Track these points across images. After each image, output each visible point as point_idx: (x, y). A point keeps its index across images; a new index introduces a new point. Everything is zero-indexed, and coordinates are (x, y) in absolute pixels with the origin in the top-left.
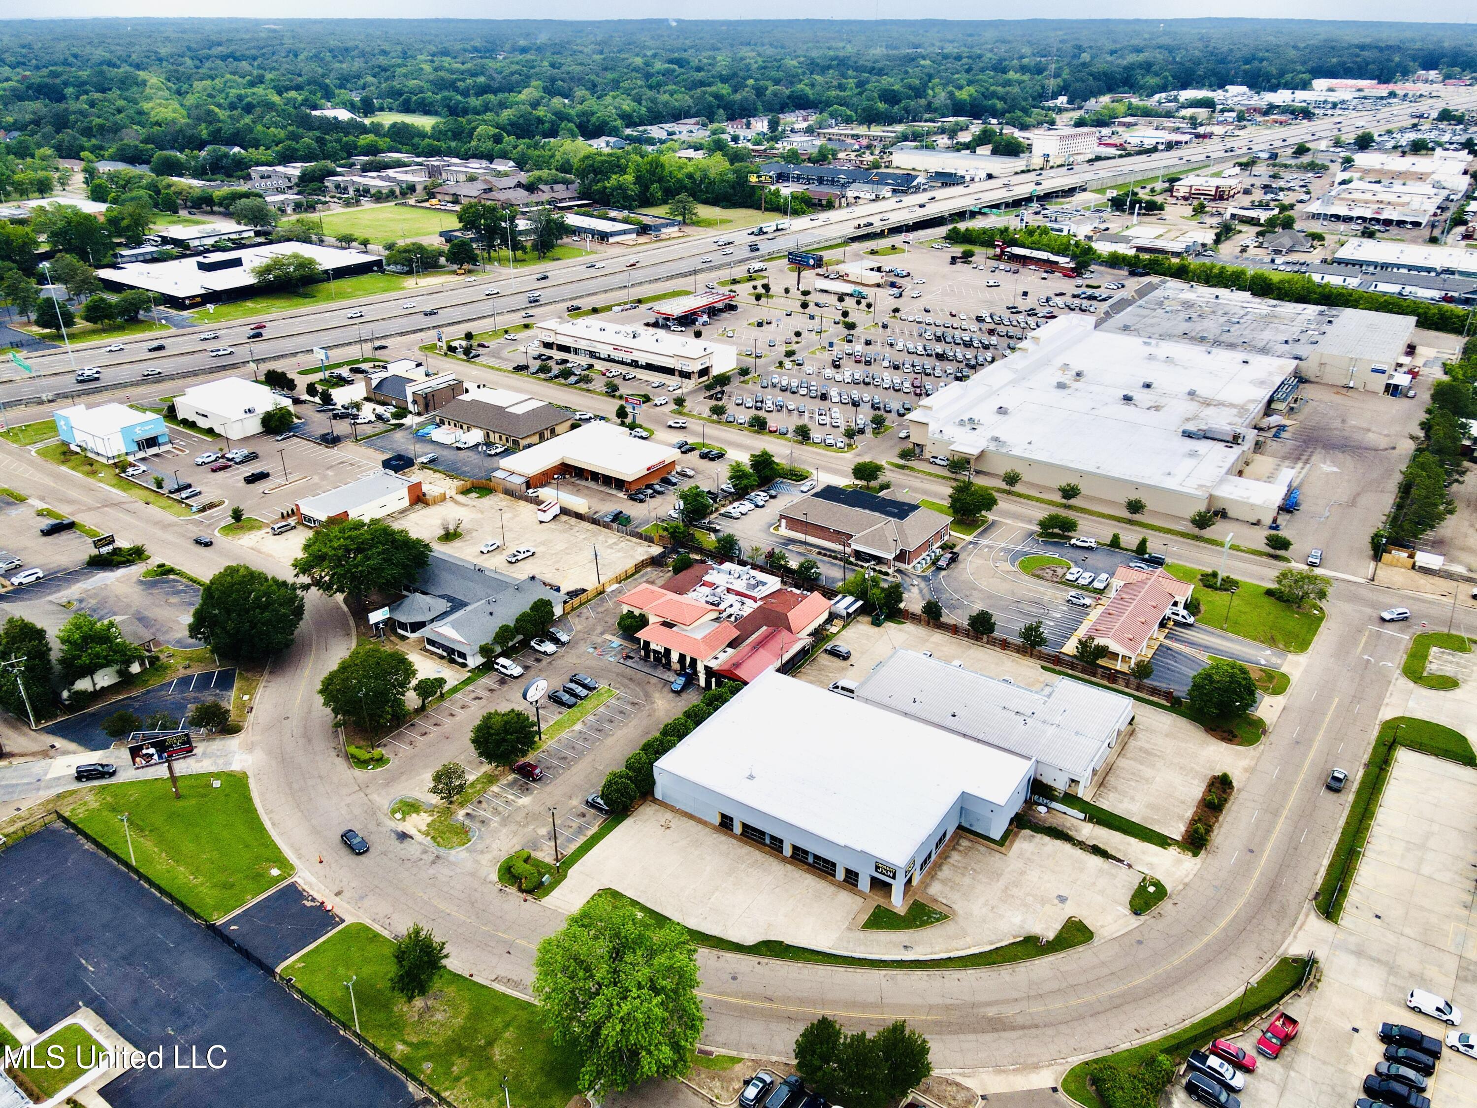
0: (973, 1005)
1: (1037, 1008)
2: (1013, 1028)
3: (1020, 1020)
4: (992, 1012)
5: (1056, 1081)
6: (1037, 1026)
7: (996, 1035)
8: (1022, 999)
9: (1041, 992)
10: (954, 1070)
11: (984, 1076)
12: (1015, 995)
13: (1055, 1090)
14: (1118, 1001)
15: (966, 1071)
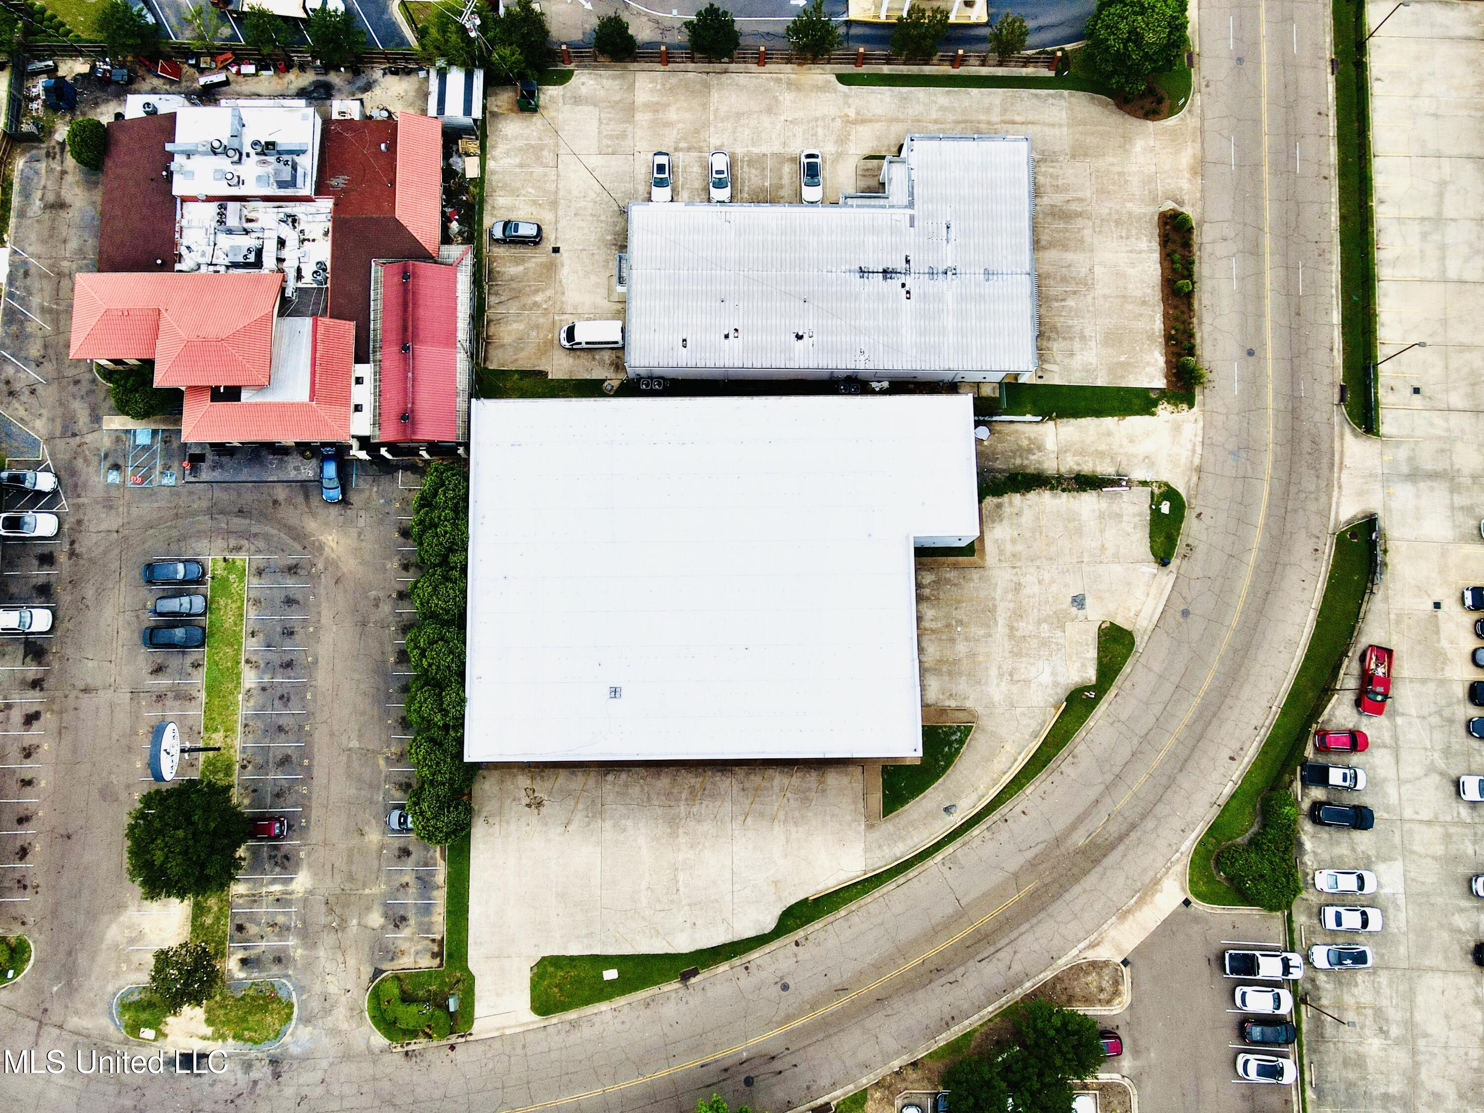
0: (1058, 842)
1: (1122, 800)
2: (1112, 847)
3: (1114, 829)
4: (1080, 839)
5: (1183, 889)
6: (1133, 827)
7: (1099, 869)
8: (1102, 795)
9: (1117, 770)
10: (1081, 946)
11: (1112, 933)
12: (1092, 794)
13: (1187, 903)
14: (1198, 728)
15: (1092, 938)
